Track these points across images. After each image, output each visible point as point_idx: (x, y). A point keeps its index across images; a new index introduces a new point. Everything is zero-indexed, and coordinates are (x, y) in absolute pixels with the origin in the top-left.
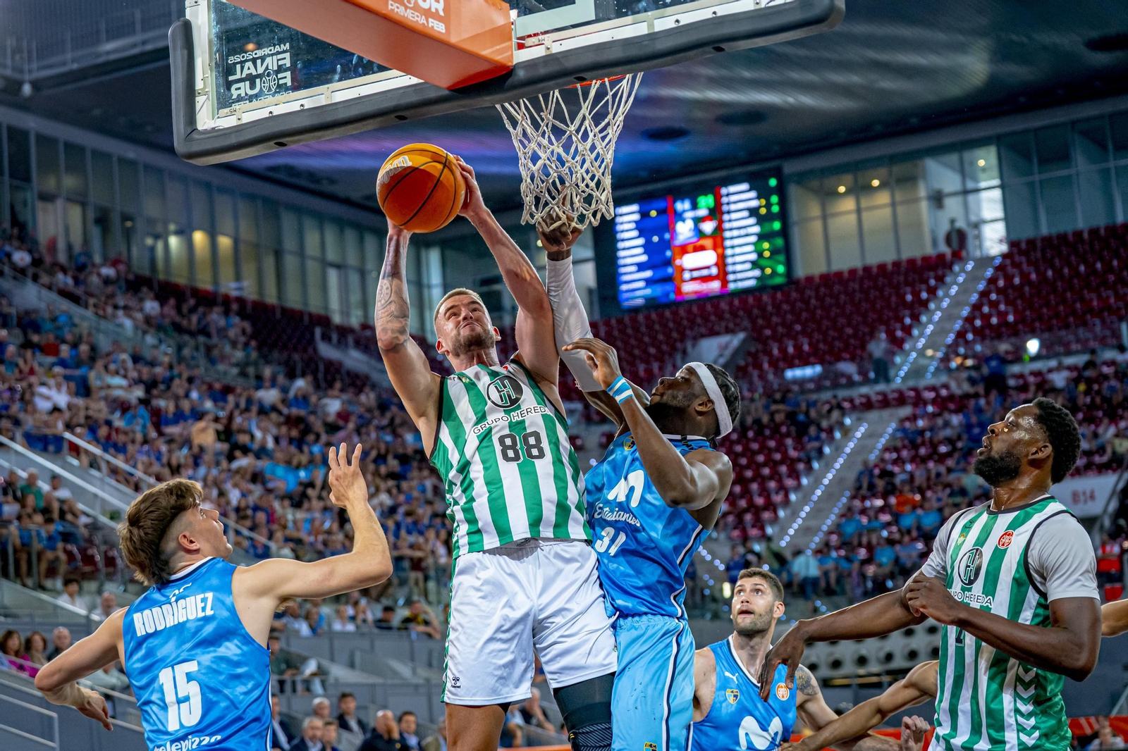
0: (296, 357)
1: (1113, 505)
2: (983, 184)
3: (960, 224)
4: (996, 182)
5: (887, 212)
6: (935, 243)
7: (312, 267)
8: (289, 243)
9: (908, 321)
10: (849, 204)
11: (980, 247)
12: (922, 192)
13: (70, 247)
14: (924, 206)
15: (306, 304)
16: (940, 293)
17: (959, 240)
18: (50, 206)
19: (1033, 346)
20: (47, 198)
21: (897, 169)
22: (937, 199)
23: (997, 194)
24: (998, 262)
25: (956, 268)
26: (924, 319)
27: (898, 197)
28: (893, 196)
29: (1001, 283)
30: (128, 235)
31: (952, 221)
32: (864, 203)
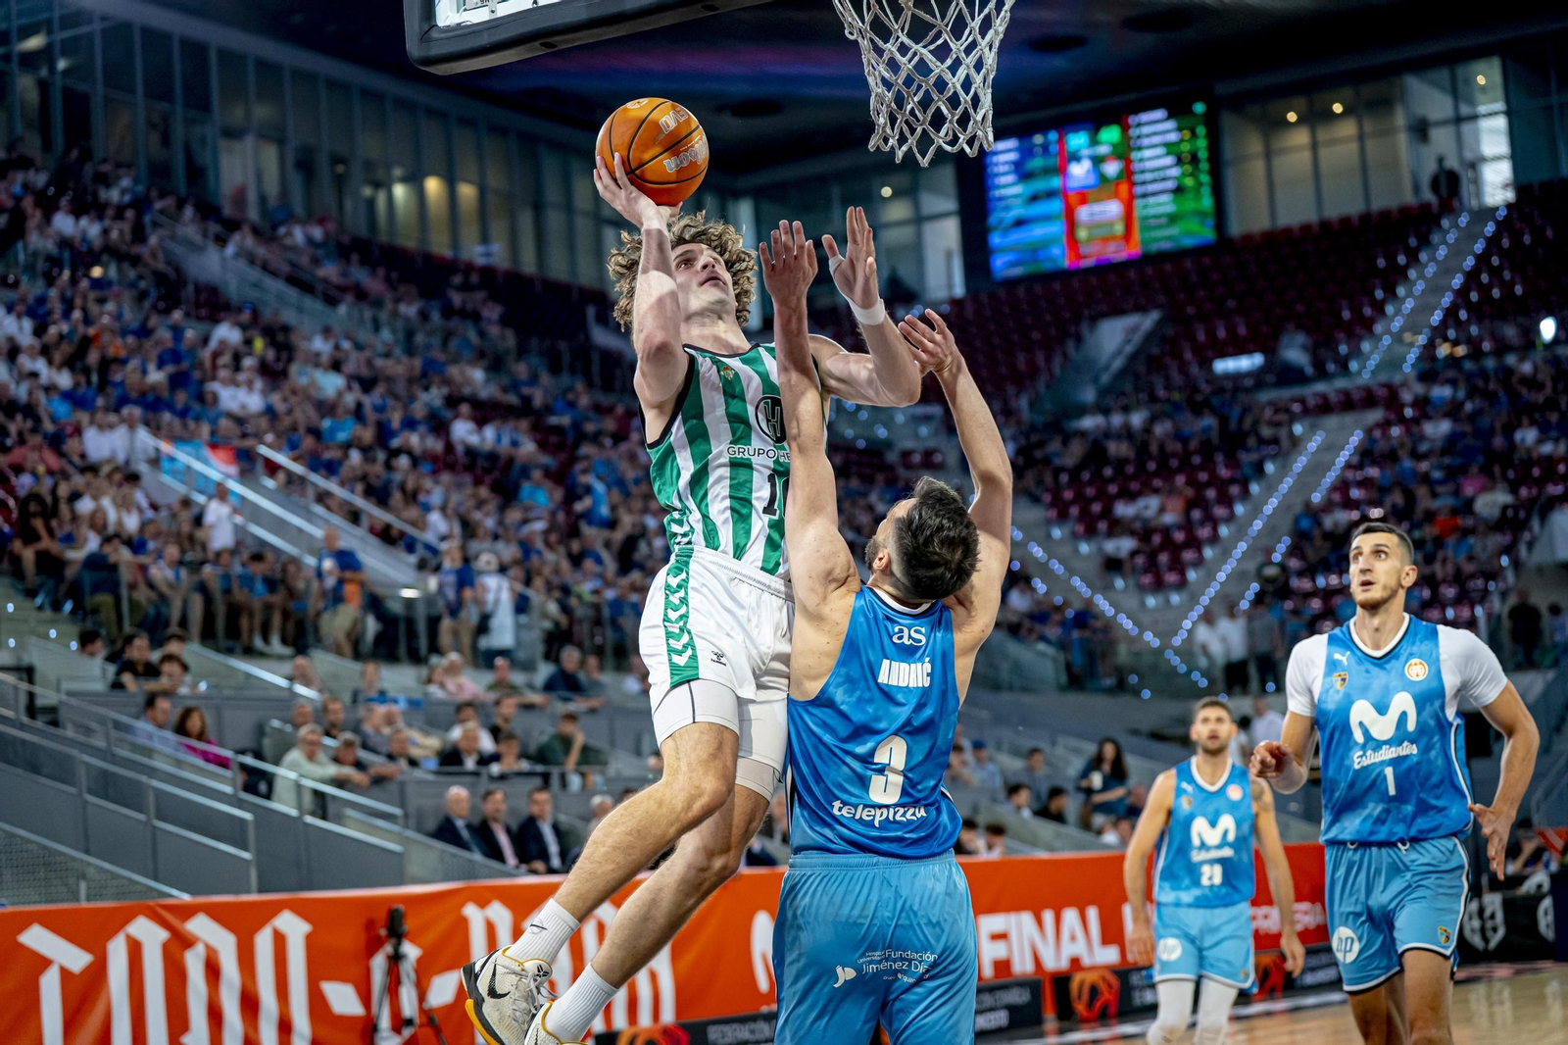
0: (563, 346)
2: (1482, 109)
3: (1452, 163)
4: (1500, 106)
5: (1353, 147)
6: (1417, 189)
7: (582, 224)
8: (552, 193)
9: (1379, 294)
10: (1301, 137)
11: (1479, 193)
12: (1400, 119)
13: (263, 199)
14: (1403, 139)
15: (574, 273)
16: (1423, 256)
17: (1450, 185)
18: (236, 145)
19: (1548, 328)
20: (232, 133)
21: (1368, 90)
22: (1421, 130)
23: (1501, 122)
24: (1502, 213)
25: (1445, 223)
26: (1401, 291)
27: (1368, 127)
28: (1361, 126)
29: (1506, 243)
30: (340, 182)
31: (1441, 160)
32: (1323, 134)
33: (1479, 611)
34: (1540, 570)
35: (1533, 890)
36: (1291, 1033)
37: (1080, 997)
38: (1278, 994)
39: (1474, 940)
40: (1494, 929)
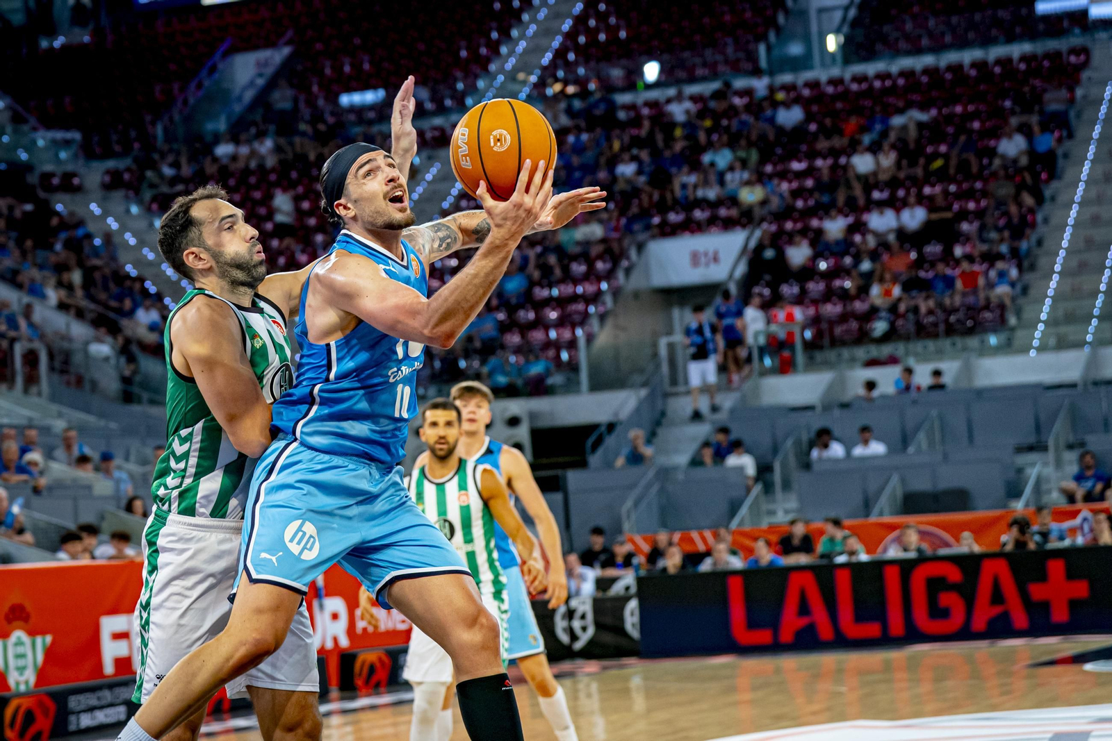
1: (741, 269)
9: (495, 35)
16: (536, 2)
19: (651, 71)
26: (515, 33)
33: (579, 332)
34: (636, 295)
35: (622, 592)
36: (395, 725)
38: (382, 689)
39: (564, 638)
40: (584, 629)
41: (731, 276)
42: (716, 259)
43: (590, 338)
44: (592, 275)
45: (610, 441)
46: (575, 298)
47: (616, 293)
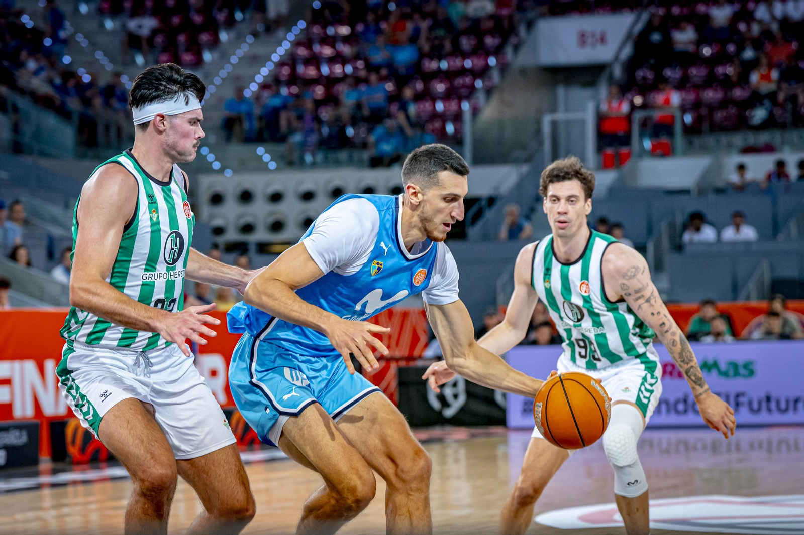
1: (627, 51)
33: (466, 106)
34: (523, 72)
36: (267, 480)
37: (74, 441)
38: (256, 446)
39: (436, 404)
40: (456, 396)
41: (616, 58)
42: (603, 40)
43: (476, 111)
44: (480, 50)
45: (490, 215)
46: (463, 72)
47: (503, 68)
